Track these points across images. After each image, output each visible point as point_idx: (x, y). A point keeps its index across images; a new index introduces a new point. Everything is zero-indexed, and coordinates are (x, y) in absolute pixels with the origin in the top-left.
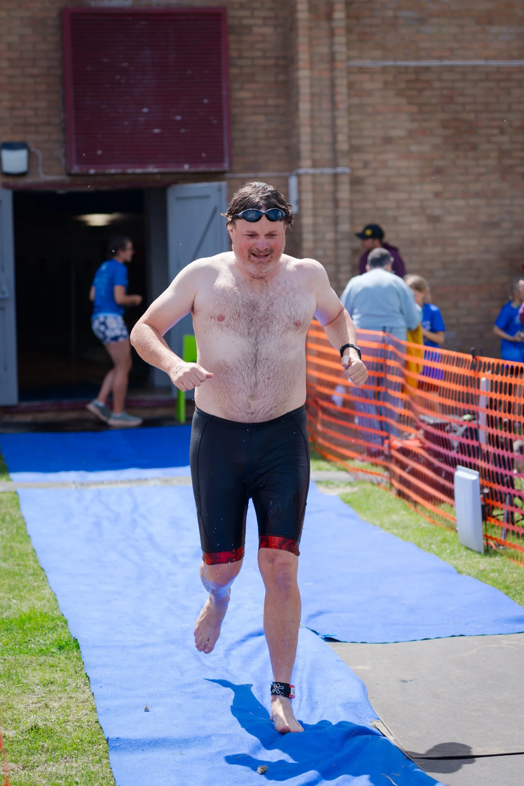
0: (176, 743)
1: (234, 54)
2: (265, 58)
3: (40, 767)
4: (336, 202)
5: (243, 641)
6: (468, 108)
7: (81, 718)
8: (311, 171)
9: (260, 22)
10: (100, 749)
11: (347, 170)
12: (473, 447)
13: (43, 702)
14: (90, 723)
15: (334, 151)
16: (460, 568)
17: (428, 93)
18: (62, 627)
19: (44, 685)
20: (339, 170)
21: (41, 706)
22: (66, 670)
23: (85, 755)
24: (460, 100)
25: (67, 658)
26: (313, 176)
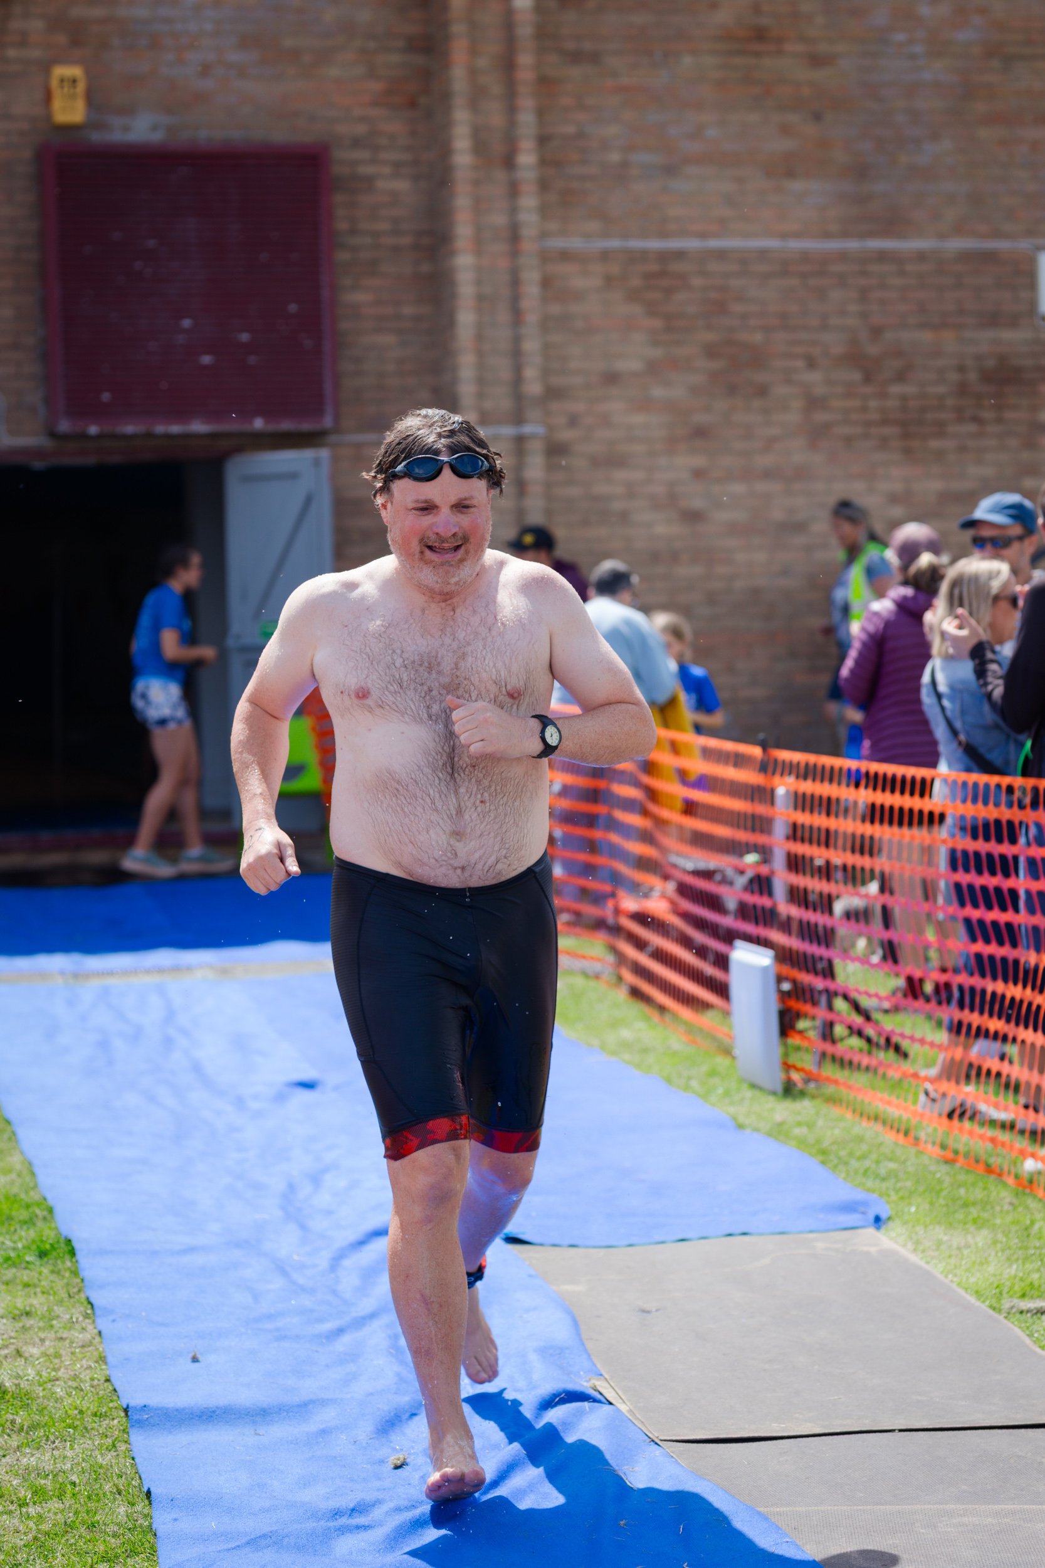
0: (247, 1415)
1: (342, 225)
2: (397, 233)
3: (8, 1457)
4: (521, 486)
5: (362, 1243)
6: (752, 322)
7: (80, 1373)
9: (387, 170)
10: (113, 1426)
11: (541, 430)
12: (763, 908)
13: (12, 1348)
14: (96, 1382)
15: (518, 396)
16: (741, 1119)
17: (681, 296)
18: (45, 1219)
19: (14, 1318)
20: (527, 429)
21: (8, 1354)
22: (51, 1292)
23: (88, 1436)
25: (53, 1272)
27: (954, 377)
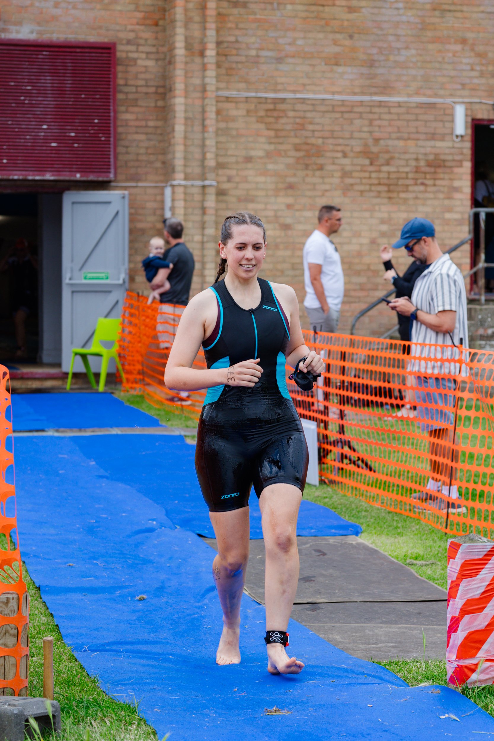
1: (120, 82)
2: (147, 86)
4: (204, 210)
6: (317, 134)
8: (183, 183)
9: (144, 56)
11: (214, 183)
12: (313, 403)
15: (203, 166)
17: (283, 121)
24: (311, 127)
26: (185, 187)
27: (414, 163)
